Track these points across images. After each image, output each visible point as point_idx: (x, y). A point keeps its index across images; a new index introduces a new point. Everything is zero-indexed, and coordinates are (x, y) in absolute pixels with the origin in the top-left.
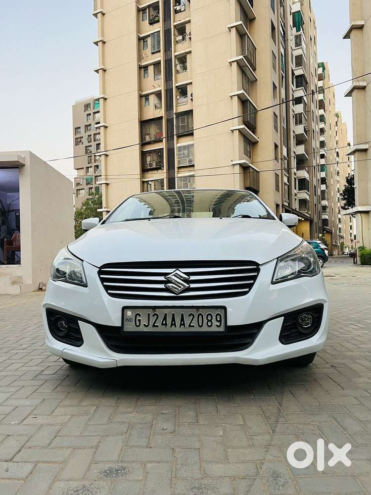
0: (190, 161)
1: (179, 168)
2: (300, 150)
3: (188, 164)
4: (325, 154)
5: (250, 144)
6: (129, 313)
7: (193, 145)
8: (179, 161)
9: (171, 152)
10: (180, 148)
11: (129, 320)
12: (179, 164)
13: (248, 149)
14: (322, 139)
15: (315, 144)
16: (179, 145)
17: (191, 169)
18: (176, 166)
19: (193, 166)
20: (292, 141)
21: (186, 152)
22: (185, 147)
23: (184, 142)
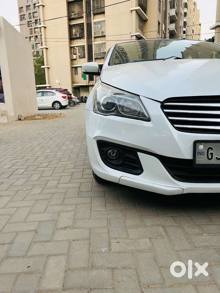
0: (103, 32)
1: (95, 37)
2: (172, 27)
3: (101, 35)
4: (186, 31)
5: (143, 21)
6: (201, 147)
7: (104, 21)
8: (95, 32)
9: (89, 25)
10: (95, 23)
11: (201, 153)
12: (95, 35)
13: (141, 25)
14: (185, 20)
15: (181, 24)
16: (95, 21)
17: (103, 38)
18: (93, 36)
19: (105, 36)
20: (168, 21)
21: (99, 26)
22: (99, 22)
23: (98, 18)
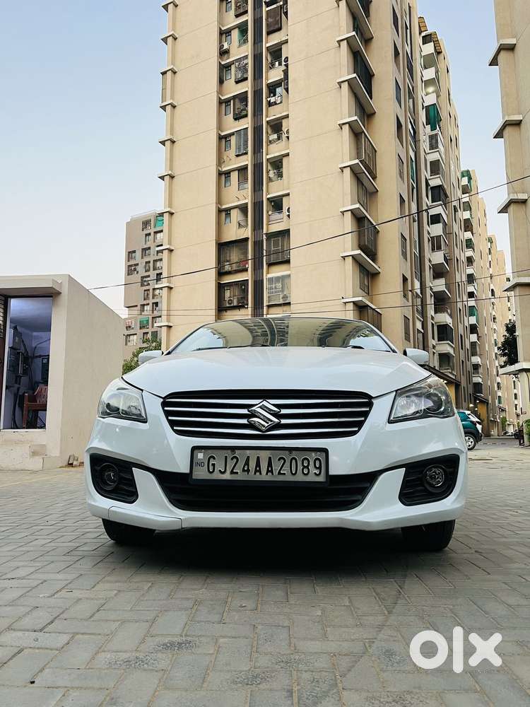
0: (285, 297)
1: (269, 306)
2: (440, 285)
3: (281, 302)
4: (475, 292)
5: (368, 276)
6: (200, 456)
7: (289, 276)
8: (269, 297)
9: (258, 285)
10: (271, 280)
11: (200, 464)
12: (269, 302)
13: (366, 283)
14: (470, 271)
15: (460, 277)
16: (270, 276)
17: (285, 308)
18: (265, 303)
19: (289, 304)
20: (428, 274)
21: (279, 285)
22: (278, 279)
23: (277, 272)
